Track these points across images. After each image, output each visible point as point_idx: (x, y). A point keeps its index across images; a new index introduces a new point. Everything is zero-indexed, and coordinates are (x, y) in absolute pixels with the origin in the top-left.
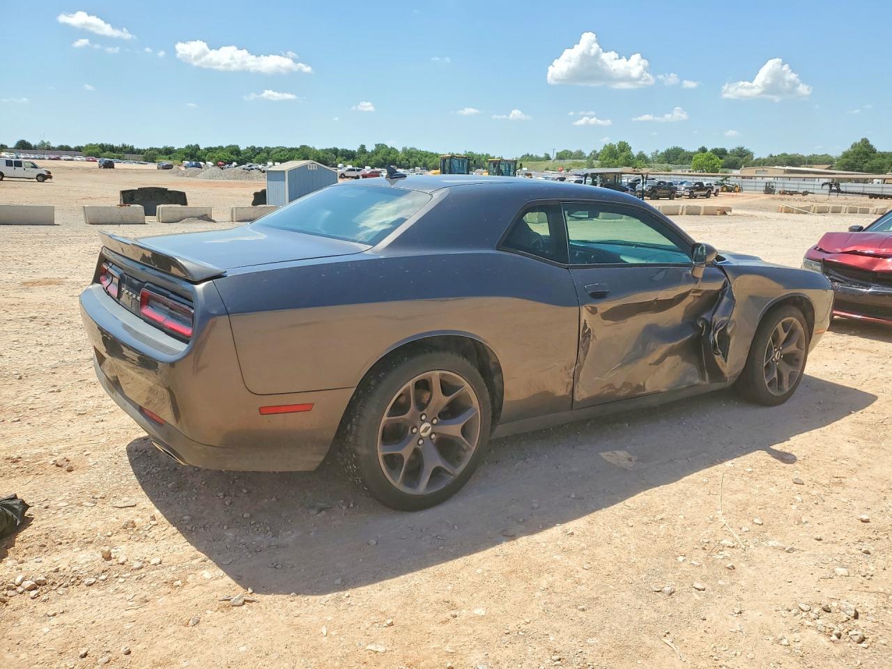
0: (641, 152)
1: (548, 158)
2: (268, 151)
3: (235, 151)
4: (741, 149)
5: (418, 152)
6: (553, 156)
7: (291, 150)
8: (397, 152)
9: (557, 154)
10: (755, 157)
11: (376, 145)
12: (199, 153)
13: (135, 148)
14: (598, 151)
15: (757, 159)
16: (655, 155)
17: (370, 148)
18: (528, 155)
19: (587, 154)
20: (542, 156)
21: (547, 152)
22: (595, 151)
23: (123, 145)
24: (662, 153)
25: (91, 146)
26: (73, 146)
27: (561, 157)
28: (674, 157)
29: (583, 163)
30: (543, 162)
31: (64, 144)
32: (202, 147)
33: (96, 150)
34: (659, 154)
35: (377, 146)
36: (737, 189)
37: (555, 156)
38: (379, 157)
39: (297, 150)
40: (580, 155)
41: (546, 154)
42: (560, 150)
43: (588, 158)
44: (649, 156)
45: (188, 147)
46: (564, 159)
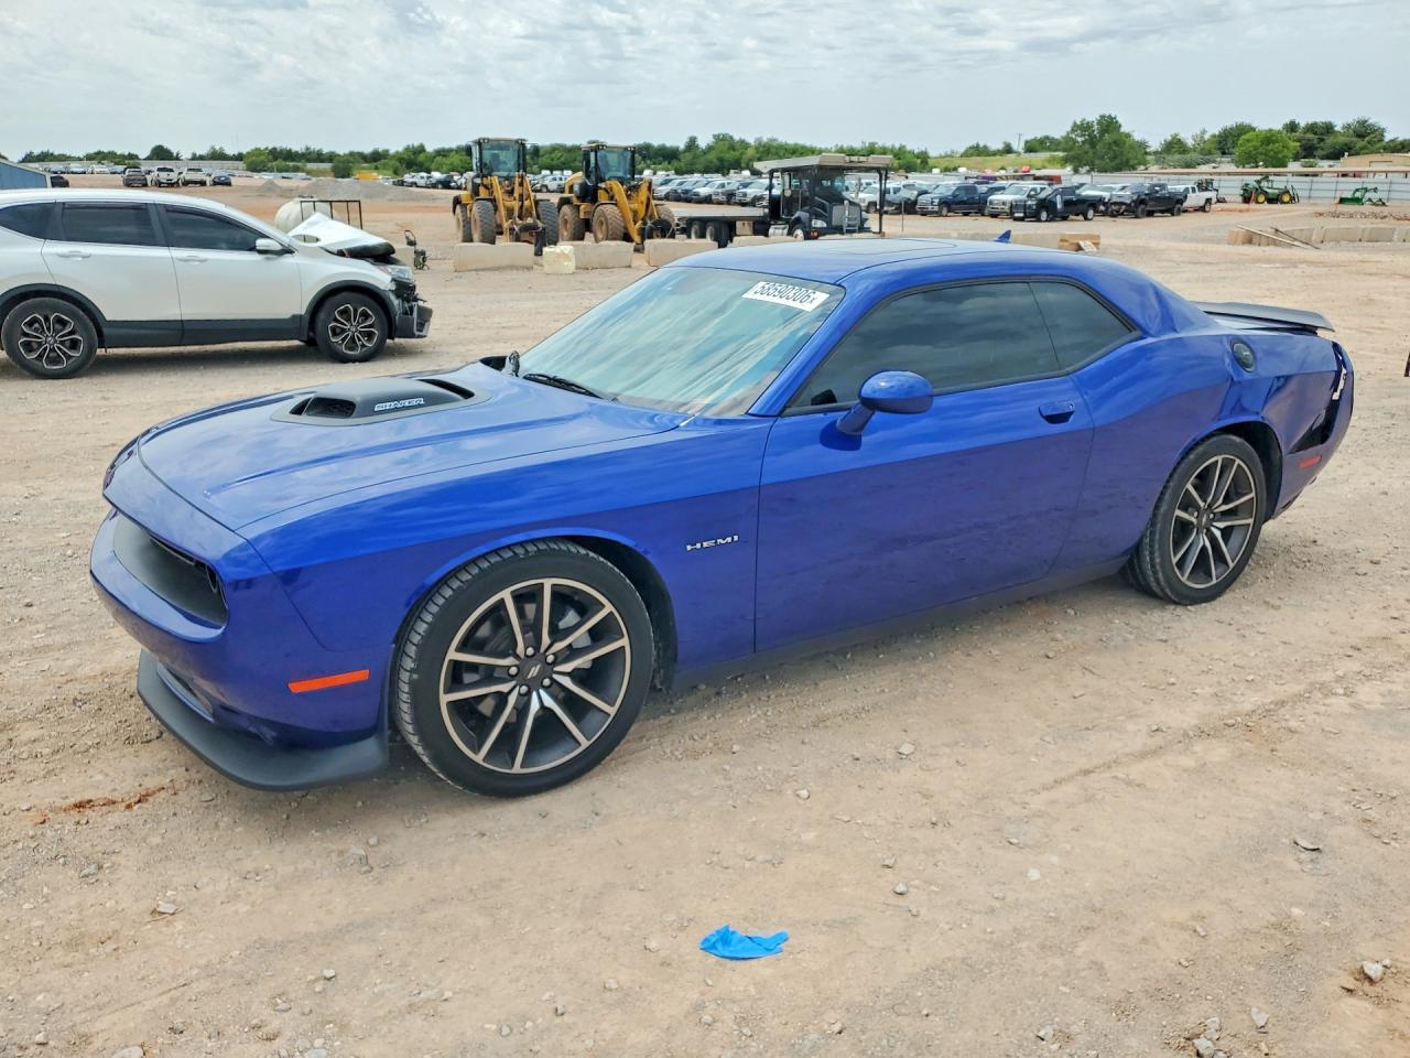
0: (1177, 135)
1: (1008, 150)
4: (1363, 123)
6: (1018, 146)
9: (1027, 142)
10: (1388, 137)
11: (714, 136)
12: (421, 158)
15: (1392, 141)
16: (1200, 139)
17: (704, 142)
18: (978, 146)
20: (1000, 146)
21: (1008, 140)
23: (307, 149)
24: (1214, 136)
25: (257, 152)
26: (230, 151)
27: (1031, 148)
30: (998, 157)
32: (429, 149)
34: (1207, 137)
35: (717, 137)
36: (1286, 198)
37: (1022, 145)
41: (1005, 143)
42: (1030, 137)
44: (1190, 143)
45: (407, 150)
46: (1036, 151)
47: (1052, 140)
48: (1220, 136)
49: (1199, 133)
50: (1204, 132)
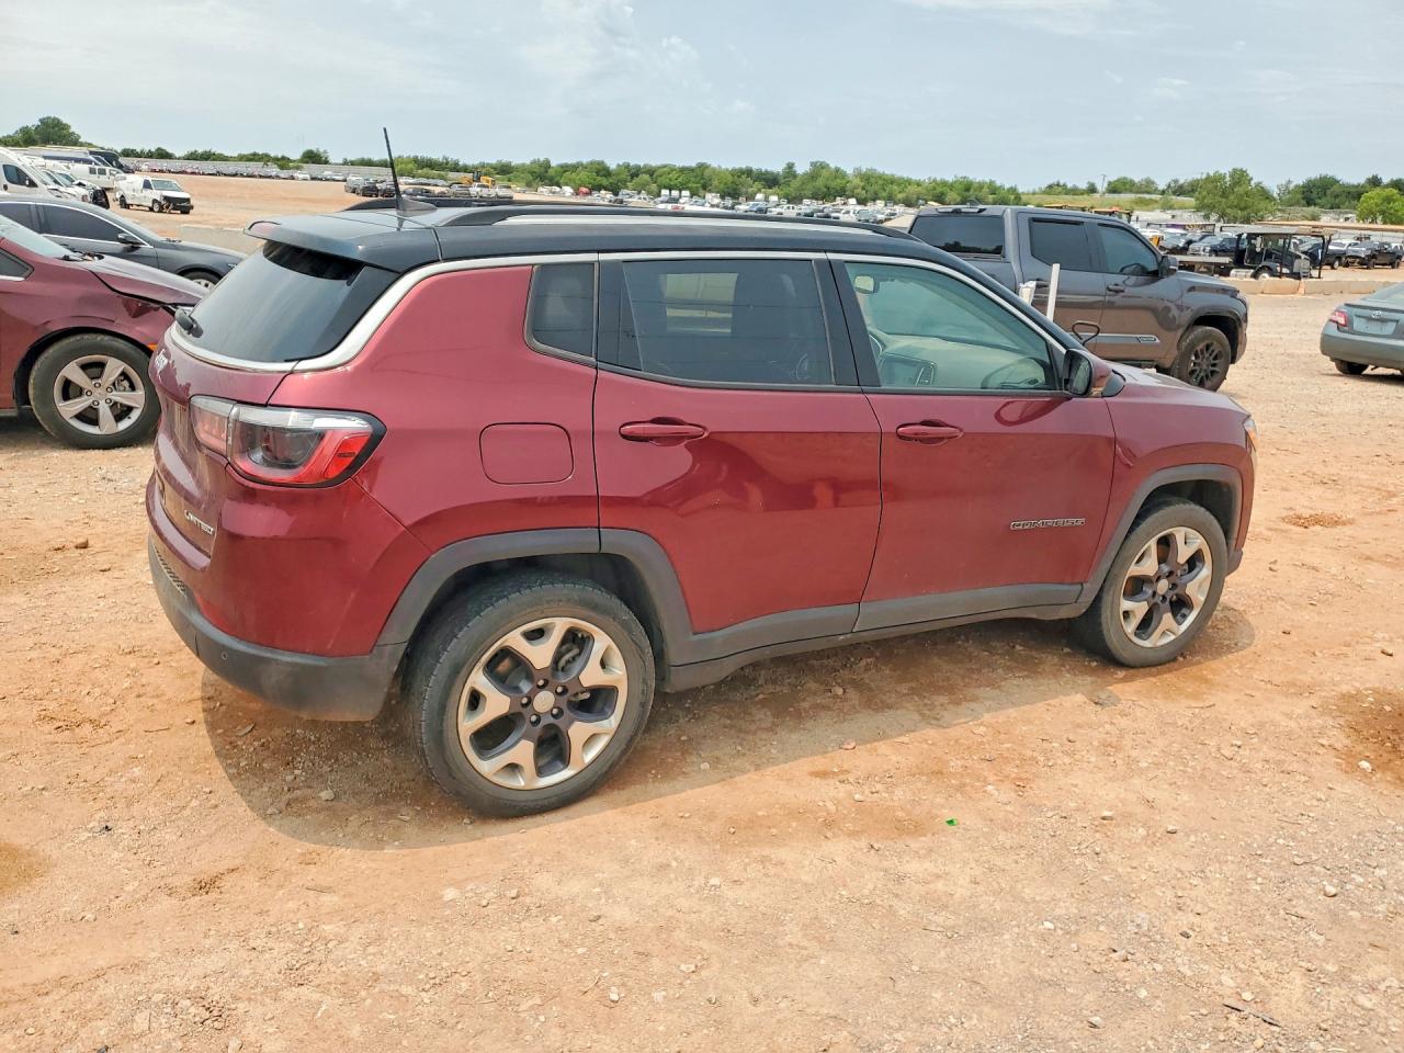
1: (1092, 190)
2: (651, 172)
3: (601, 170)
5: (881, 177)
6: (1101, 186)
7: (683, 170)
8: (844, 175)
9: (1110, 183)
11: (812, 164)
12: (551, 172)
13: (461, 163)
14: (1181, 181)
16: (1286, 190)
17: (802, 168)
18: (1058, 184)
19: (1162, 187)
20: (1083, 186)
21: (1092, 181)
22: (1176, 181)
24: (1297, 186)
27: (1114, 189)
28: (1319, 194)
29: (1156, 202)
30: (1085, 196)
31: (366, 157)
32: (553, 164)
33: (410, 166)
34: (1292, 186)
35: (814, 165)
37: (1106, 185)
38: (820, 183)
39: (691, 170)
40: (1147, 187)
41: (1089, 183)
42: (1113, 178)
43: (1163, 192)
44: (1275, 192)
45: (534, 162)
46: (1120, 193)
47: (1132, 183)
48: (1303, 186)
49: (1284, 183)
50: (1289, 182)
